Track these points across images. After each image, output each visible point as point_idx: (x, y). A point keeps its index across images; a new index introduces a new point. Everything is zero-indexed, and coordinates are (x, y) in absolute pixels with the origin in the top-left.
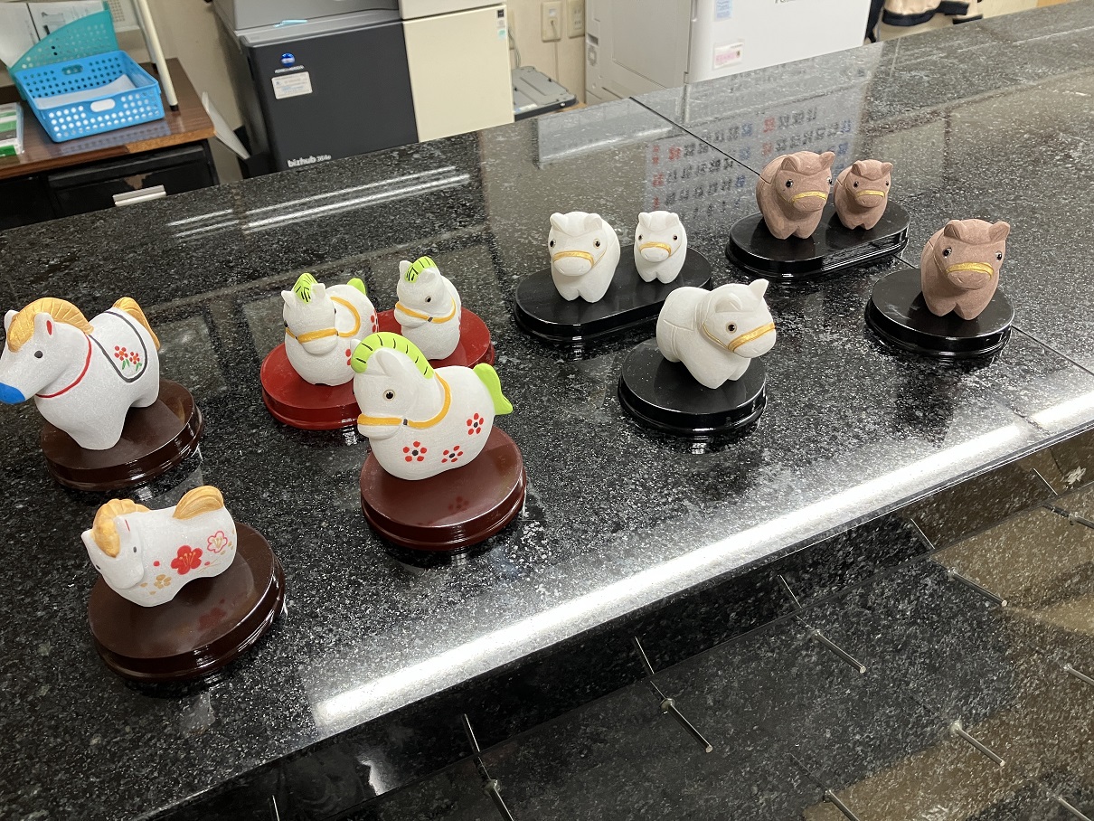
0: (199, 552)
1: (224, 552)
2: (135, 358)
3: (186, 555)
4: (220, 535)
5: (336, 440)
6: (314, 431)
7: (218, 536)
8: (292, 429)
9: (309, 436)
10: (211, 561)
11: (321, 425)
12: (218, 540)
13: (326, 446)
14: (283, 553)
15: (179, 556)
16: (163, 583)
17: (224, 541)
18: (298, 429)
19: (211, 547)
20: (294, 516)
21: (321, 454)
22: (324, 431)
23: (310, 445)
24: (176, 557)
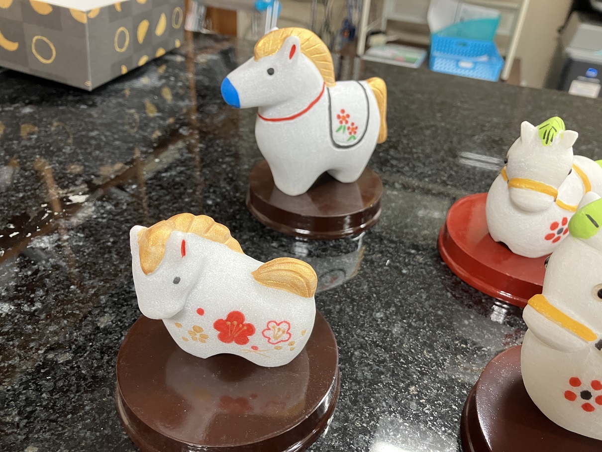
0: (251, 330)
1: (280, 348)
2: (353, 129)
3: (235, 323)
4: (284, 326)
5: (483, 307)
6: (467, 284)
7: (281, 326)
8: (447, 270)
9: (459, 287)
10: (260, 348)
11: (478, 283)
12: (279, 329)
13: (470, 306)
14: (350, 389)
15: (227, 320)
16: (198, 336)
17: (286, 336)
18: (454, 274)
19: (267, 333)
20: (390, 356)
21: (459, 311)
22: (477, 291)
23: (454, 296)
24: (225, 318)
